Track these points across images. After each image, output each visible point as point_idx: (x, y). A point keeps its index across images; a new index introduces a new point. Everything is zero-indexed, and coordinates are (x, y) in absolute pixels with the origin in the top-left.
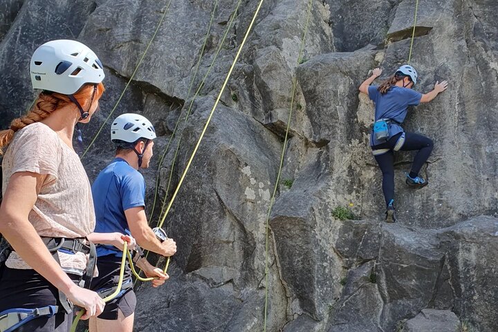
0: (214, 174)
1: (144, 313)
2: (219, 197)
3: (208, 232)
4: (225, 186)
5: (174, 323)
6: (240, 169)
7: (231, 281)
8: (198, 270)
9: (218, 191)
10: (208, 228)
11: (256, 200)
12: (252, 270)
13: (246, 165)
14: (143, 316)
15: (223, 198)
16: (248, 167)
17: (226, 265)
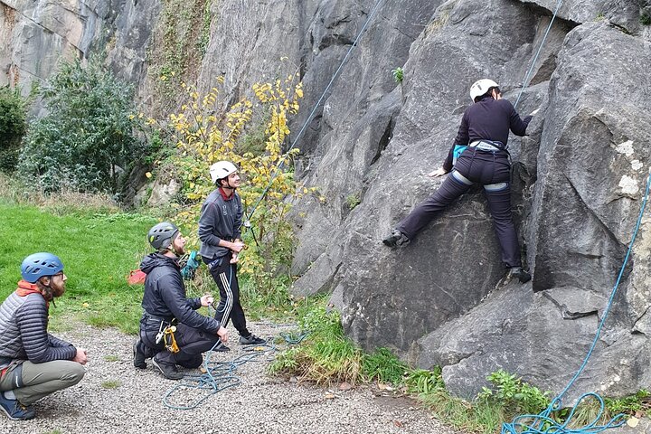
0: (568, 155)
1: (472, 336)
2: (575, 190)
3: (557, 240)
4: (586, 173)
5: (505, 357)
6: (613, 146)
7: (595, 313)
8: (551, 290)
9: (573, 180)
10: (559, 233)
11: (638, 195)
12: (624, 303)
13: (626, 139)
14: (471, 339)
15: (582, 192)
16: (630, 143)
17: (590, 288)
